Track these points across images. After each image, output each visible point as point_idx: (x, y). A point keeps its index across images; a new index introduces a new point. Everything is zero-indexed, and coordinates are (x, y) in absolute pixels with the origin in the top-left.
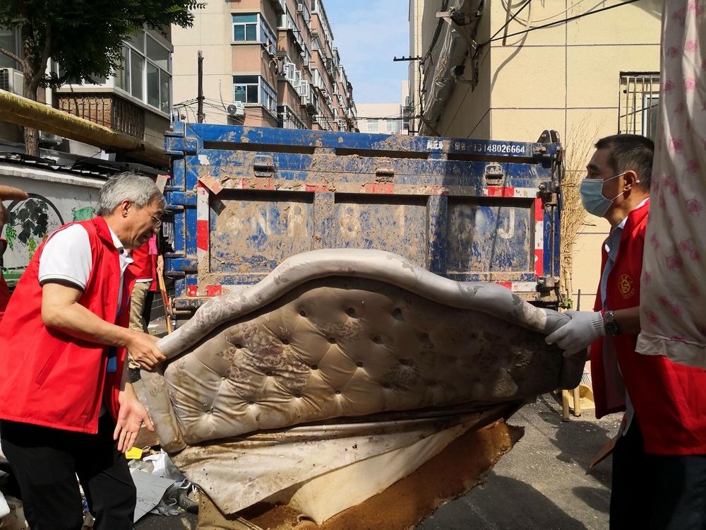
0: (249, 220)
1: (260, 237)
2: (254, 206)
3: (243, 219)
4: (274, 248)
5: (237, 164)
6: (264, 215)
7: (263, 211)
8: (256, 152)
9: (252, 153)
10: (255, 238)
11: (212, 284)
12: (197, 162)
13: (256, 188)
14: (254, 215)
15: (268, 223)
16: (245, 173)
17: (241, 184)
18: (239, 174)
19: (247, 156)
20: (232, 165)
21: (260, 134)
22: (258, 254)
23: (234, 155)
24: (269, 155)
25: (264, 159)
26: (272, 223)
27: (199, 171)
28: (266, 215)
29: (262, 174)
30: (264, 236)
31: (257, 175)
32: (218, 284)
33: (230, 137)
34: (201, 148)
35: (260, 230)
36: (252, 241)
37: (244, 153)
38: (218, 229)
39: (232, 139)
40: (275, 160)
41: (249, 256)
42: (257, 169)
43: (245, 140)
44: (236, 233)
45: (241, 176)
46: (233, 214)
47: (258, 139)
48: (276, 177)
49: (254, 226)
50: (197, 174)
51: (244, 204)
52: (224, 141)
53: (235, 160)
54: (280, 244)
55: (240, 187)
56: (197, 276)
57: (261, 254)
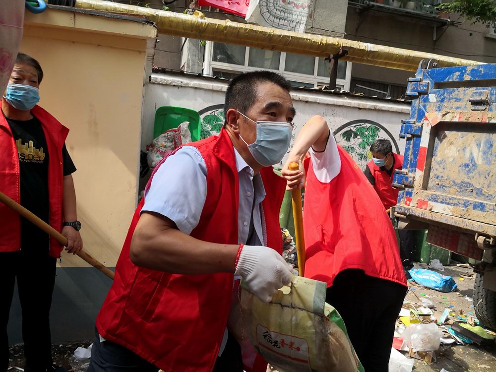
0: (464, 149)
1: (471, 165)
2: (471, 137)
3: (459, 148)
4: (482, 177)
5: (457, 100)
6: (479, 145)
7: (478, 142)
8: (475, 88)
9: (472, 89)
10: (467, 165)
11: (422, 199)
12: (426, 100)
13: (470, 120)
14: (469, 145)
15: (481, 154)
16: (463, 107)
17: (458, 117)
18: (457, 108)
19: (467, 92)
20: (453, 101)
21: (481, 71)
22: (466, 180)
23: (456, 92)
24: (487, 89)
25: (481, 94)
26: (485, 153)
27: (427, 107)
28: (480, 145)
29: (477, 107)
30: (475, 165)
31: (473, 108)
32: (426, 200)
33: (455, 77)
34: (432, 88)
35: (472, 159)
36: (464, 168)
37: (464, 90)
38: (438, 155)
39: (457, 78)
40: (492, 94)
41: (459, 181)
42: (474, 103)
43: (467, 78)
44: (451, 160)
45: (459, 111)
46: (452, 143)
47: (479, 76)
48: (491, 110)
49: (468, 155)
50: (426, 110)
51: (462, 135)
52: (450, 81)
53: (456, 96)
54: (488, 175)
55: (456, 120)
56: (413, 190)
57: (469, 181)
